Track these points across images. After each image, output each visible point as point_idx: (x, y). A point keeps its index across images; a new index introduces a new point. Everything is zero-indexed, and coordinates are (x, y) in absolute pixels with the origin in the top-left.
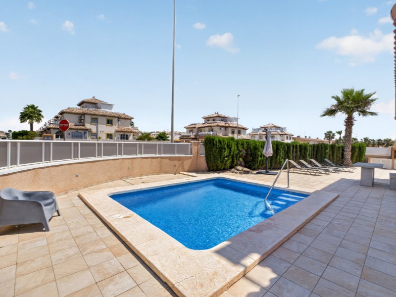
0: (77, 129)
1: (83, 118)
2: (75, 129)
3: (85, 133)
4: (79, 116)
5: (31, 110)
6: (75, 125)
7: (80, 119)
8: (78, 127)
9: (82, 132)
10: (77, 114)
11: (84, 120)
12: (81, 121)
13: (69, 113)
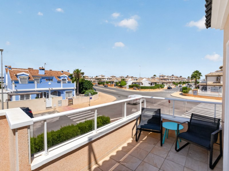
0: (215, 85)
1: (219, 78)
2: (213, 85)
3: (220, 87)
4: (216, 77)
5: (196, 73)
6: (213, 83)
7: (217, 79)
8: (215, 84)
9: (218, 87)
10: (215, 76)
11: (220, 79)
12: (218, 80)
13: (210, 76)
